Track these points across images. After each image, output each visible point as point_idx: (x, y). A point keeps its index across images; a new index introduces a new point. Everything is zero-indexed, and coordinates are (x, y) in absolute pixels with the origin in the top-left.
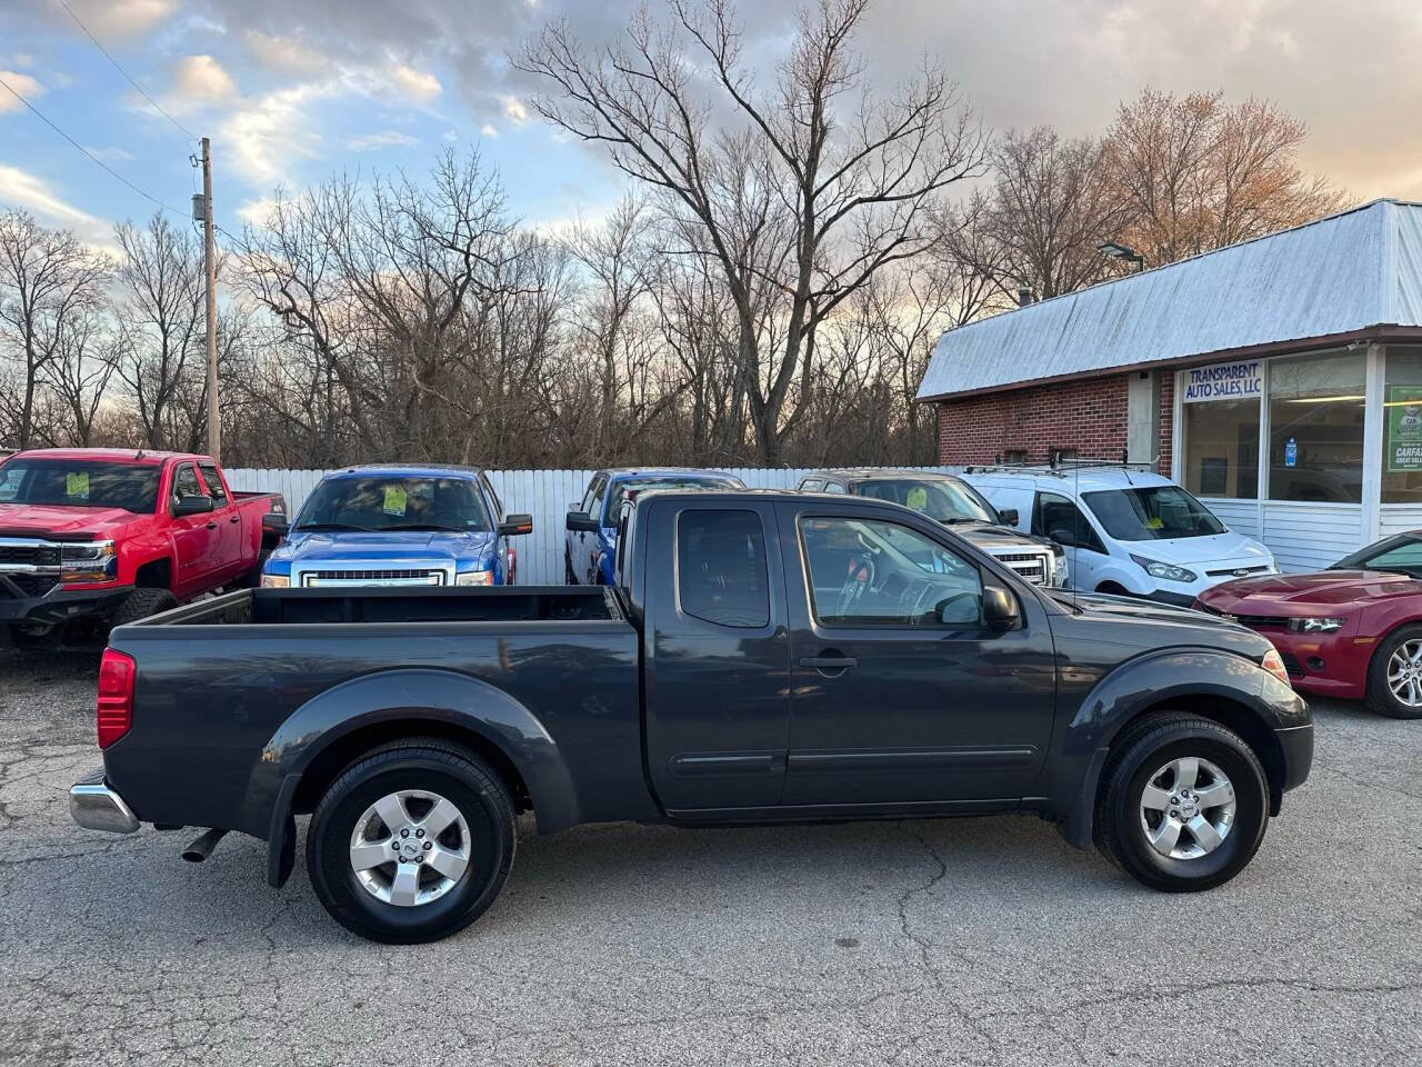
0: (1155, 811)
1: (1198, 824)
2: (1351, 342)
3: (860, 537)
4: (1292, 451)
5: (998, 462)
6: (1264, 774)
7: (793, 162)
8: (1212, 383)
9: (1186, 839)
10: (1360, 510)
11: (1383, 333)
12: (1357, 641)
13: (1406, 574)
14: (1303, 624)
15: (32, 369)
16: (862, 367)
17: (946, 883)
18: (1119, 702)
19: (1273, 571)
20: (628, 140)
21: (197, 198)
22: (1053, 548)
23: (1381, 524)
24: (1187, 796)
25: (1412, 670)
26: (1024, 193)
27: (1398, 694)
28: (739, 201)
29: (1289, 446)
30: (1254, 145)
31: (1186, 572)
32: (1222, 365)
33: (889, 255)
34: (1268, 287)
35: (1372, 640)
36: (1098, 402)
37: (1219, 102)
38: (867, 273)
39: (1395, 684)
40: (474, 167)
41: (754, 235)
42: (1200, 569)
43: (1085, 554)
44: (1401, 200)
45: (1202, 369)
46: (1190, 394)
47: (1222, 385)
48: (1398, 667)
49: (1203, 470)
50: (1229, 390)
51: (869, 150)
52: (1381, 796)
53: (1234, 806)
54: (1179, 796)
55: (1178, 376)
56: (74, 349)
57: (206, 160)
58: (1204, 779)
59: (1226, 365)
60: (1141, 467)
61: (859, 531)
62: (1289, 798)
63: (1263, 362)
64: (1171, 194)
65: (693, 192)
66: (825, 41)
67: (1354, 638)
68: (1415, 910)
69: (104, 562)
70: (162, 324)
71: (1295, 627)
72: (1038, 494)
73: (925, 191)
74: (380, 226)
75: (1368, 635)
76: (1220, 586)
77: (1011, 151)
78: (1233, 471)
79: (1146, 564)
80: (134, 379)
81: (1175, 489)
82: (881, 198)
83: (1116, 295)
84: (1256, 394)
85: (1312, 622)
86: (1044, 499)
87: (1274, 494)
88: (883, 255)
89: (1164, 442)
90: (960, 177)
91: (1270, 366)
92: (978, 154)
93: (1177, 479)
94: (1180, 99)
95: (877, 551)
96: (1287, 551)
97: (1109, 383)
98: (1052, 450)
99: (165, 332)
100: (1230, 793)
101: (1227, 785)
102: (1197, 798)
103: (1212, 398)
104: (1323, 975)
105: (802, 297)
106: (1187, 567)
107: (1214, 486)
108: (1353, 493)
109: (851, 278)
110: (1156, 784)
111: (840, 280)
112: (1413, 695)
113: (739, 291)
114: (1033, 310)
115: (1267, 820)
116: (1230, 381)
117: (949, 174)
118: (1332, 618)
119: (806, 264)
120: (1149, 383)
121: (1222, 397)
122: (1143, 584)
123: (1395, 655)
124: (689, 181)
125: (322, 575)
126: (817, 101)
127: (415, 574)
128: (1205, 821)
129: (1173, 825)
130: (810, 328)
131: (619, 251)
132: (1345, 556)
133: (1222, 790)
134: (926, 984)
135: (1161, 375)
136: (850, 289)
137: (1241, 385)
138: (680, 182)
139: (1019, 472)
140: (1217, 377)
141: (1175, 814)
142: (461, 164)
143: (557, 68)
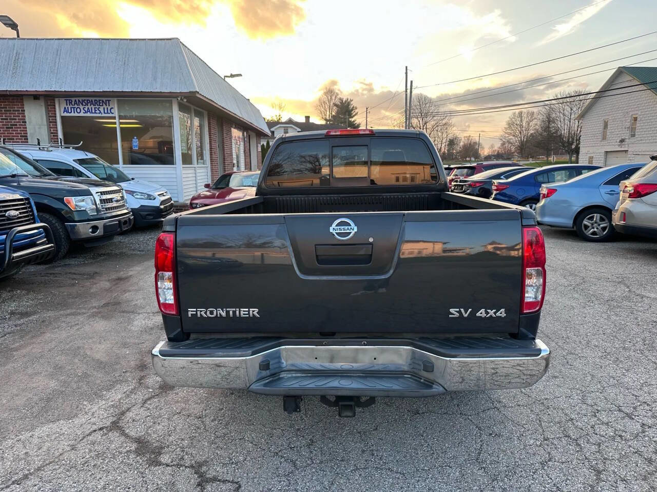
4: (136, 142)
8: (82, 107)
10: (175, 168)
11: (197, 95)
29: (133, 140)
32: (87, 98)
45: (73, 99)
46: (66, 111)
47: (88, 108)
50: (93, 111)
55: (58, 100)
59: (90, 99)
63: (114, 100)
79: (132, 193)
83: (2, 47)
84: (111, 115)
87: (128, 163)
89: (53, 136)
91: (118, 101)
103: (82, 114)
116: (93, 107)
120: (42, 102)
121: (89, 114)
135: (48, 98)
137: (101, 110)
140: (84, 104)
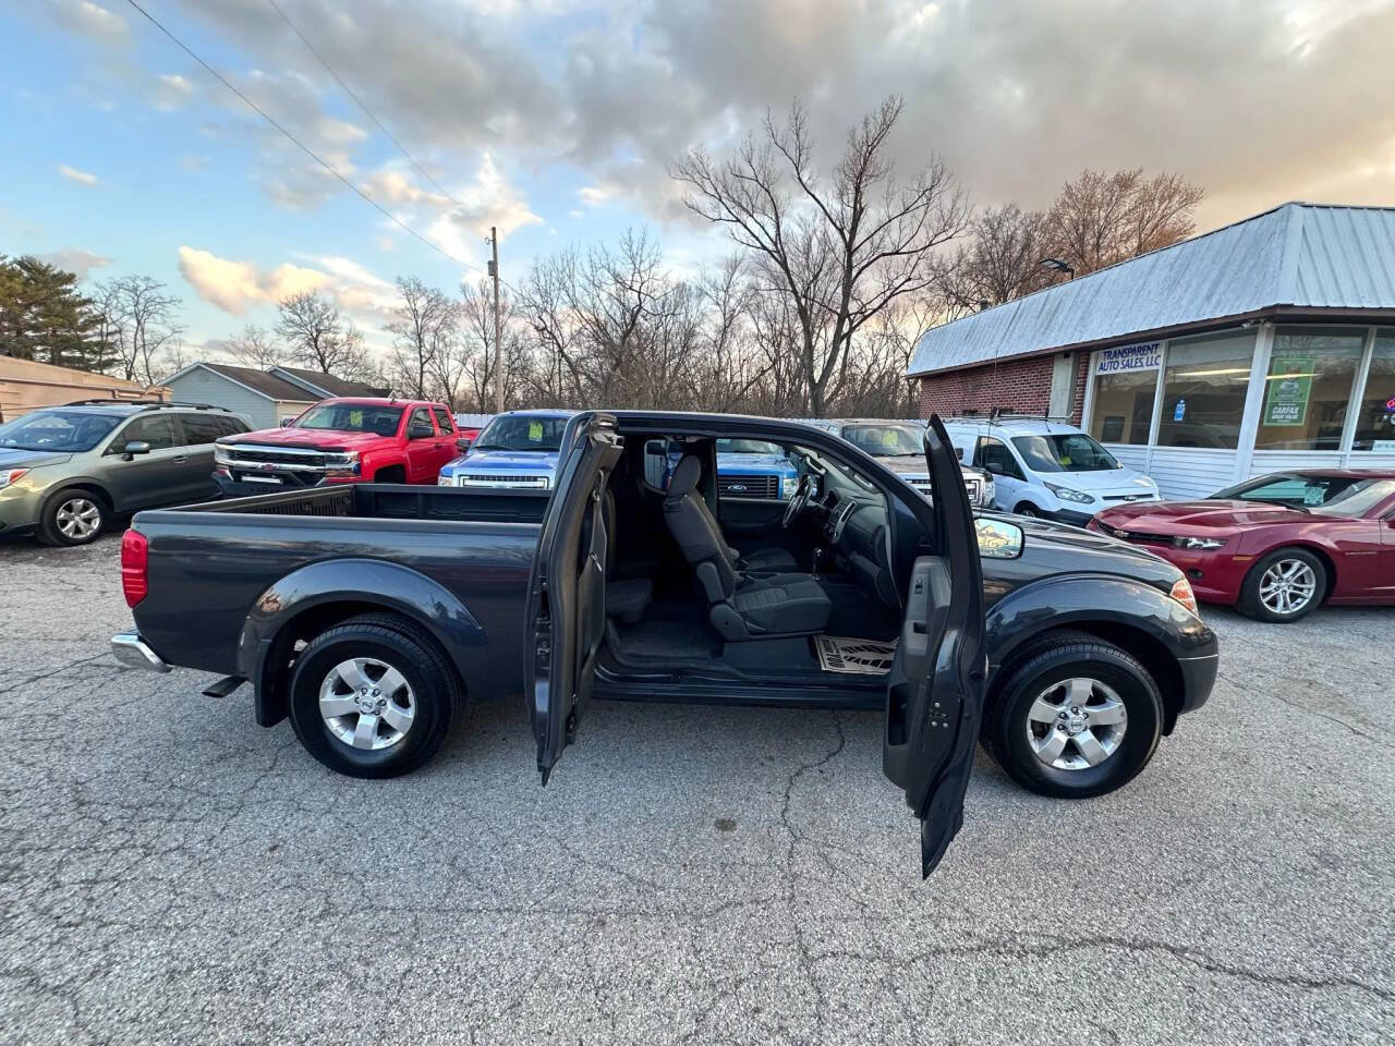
0: (1042, 724)
1: (1085, 738)
2: (1246, 321)
3: (808, 460)
4: (1181, 409)
5: (954, 415)
6: (1161, 699)
7: (841, 231)
8: (1120, 359)
9: (1071, 750)
10: (1235, 454)
11: (1279, 312)
12: (1235, 559)
13: (1282, 505)
14: (1186, 542)
15: (422, 364)
16: (882, 362)
17: (840, 762)
18: (1020, 616)
19: (1157, 498)
20: (738, 220)
21: (490, 263)
22: (985, 475)
23: (1252, 465)
24: (1076, 713)
25: (1283, 584)
26: (994, 250)
27: (1268, 603)
28: (807, 259)
29: (1179, 405)
30: (1162, 207)
31: (1086, 496)
32: (1128, 346)
33: (901, 289)
34: (1176, 282)
35: (1249, 559)
36: (1030, 376)
37: (1139, 177)
38: (885, 301)
39: (1265, 595)
40: (644, 240)
41: (816, 277)
42: (1098, 495)
43: (1010, 480)
44: (1308, 202)
45: (1113, 350)
46: (1102, 368)
47: (1128, 361)
48: (1270, 581)
49: (1105, 426)
50: (1133, 365)
51: (890, 221)
52: (1259, 701)
53: (1124, 727)
54: (1069, 712)
55: (1093, 355)
56: (445, 355)
57: (494, 240)
58: (1097, 699)
59: (1133, 346)
60: (1058, 420)
61: (807, 455)
62: (1182, 720)
63: (1164, 343)
64: (1097, 246)
65: (778, 252)
66: (864, 148)
67: (1233, 556)
68: (1318, 853)
69: (353, 465)
70: (485, 339)
71: (1178, 544)
72: (980, 438)
73: (925, 248)
74: (591, 278)
75: (1247, 553)
76: (1112, 509)
77: (986, 221)
78: (1128, 424)
79: (1055, 489)
80: (472, 371)
81: (1083, 436)
82: (897, 253)
83: (1051, 298)
84: (1155, 368)
85: (1194, 541)
86: (984, 442)
87: (1161, 442)
88: (897, 289)
90: (950, 238)
91: (1170, 345)
92: (963, 222)
93: (1085, 429)
94: (1110, 176)
95: (823, 472)
96: (1168, 484)
97: (1040, 362)
98: (994, 410)
99: (487, 344)
100: (1122, 715)
101: (1120, 707)
102: (1087, 715)
103: (1118, 371)
104: (1222, 945)
105: (844, 315)
106: (1086, 492)
107: (1113, 436)
108: (1231, 442)
109: (876, 304)
110: (1047, 699)
111: (868, 307)
112: (1281, 604)
113: (803, 313)
114: (988, 313)
115: (1158, 741)
116: (1135, 358)
117: (943, 236)
118: (1214, 539)
119: (847, 295)
120: (1070, 361)
121: (1127, 370)
122: (1051, 504)
123: (1269, 572)
124: (775, 244)
125: (471, 478)
126: (857, 189)
127: (529, 479)
128: (1093, 737)
129: (1059, 737)
130: (848, 335)
131: (728, 288)
132: (1221, 489)
133: (1114, 711)
134: (780, 895)
135: (1080, 354)
136: (875, 311)
137: (1144, 361)
138: (771, 247)
139: (968, 423)
140: (1124, 355)
141: (1063, 728)
142: (636, 237)
143: (697, 176)
